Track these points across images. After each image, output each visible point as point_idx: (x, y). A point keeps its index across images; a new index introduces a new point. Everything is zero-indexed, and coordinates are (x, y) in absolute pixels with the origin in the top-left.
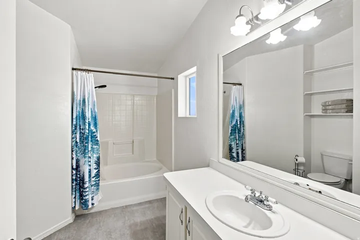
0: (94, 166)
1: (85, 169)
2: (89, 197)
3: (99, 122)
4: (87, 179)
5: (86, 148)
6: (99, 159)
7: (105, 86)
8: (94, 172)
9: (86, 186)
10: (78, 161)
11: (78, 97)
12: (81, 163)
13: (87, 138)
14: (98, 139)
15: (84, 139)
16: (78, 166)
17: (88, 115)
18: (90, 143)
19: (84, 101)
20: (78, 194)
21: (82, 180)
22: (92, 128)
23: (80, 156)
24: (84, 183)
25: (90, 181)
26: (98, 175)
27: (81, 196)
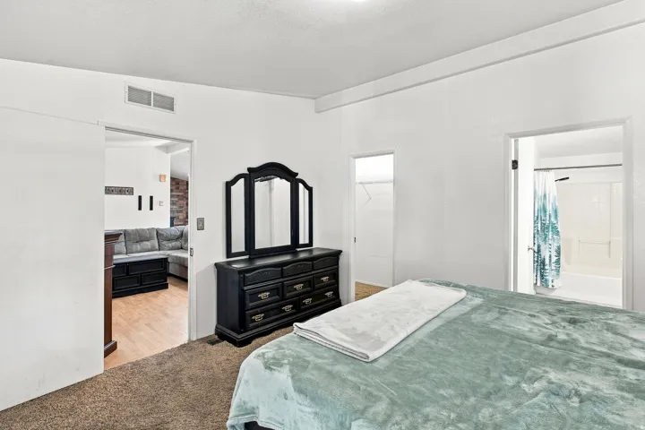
0: (554, 254)
1: (545, 254)
2: (550, 278)
3: (559, 215)
4: (547, 262)
5: (546, 236)
6: (559, 248)
7: (568, 178)
8: (554, 259)
9: (546, 267)
10: (539, 247)
11: (540, 193)
12: (542, 248)
13: (548, 228)
14: (559, 230)
15: (544, 228)
16: (539, 251)
17: (549, 209)
18: (551, 233)
19: (545, 196)
20: (539, 273)
21: (543, 263)
22: (553, 219)
23: (541, 243)
24: (544, 265)
25: (550, 265)
26: (558, 262)
27: (542, 276)
